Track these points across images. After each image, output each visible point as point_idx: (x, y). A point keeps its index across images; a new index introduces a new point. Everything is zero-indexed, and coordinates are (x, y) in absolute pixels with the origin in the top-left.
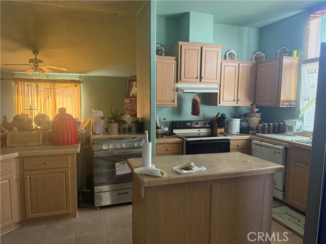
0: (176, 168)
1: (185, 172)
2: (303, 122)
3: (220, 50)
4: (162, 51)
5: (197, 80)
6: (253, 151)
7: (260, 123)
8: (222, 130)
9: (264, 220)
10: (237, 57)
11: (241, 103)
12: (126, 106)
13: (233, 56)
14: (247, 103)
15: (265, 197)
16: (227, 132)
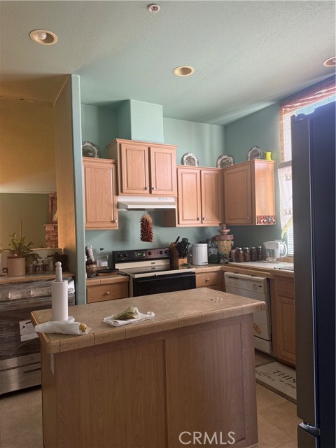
0: (108, 318)
1: (121, 322)
2: (286, 243)
3: (174, 152)
4: (94, 152)
5: (145, 192)
6: (226, 287)
7: (233, 248)
8: (185, 261)
9: (245, 385)
10: (198, 163)
11: (206, 222)
12: (47, 236)
13: (192, 161)
14: (214, 222)
15: (244, 350)
16: (191, 263)
